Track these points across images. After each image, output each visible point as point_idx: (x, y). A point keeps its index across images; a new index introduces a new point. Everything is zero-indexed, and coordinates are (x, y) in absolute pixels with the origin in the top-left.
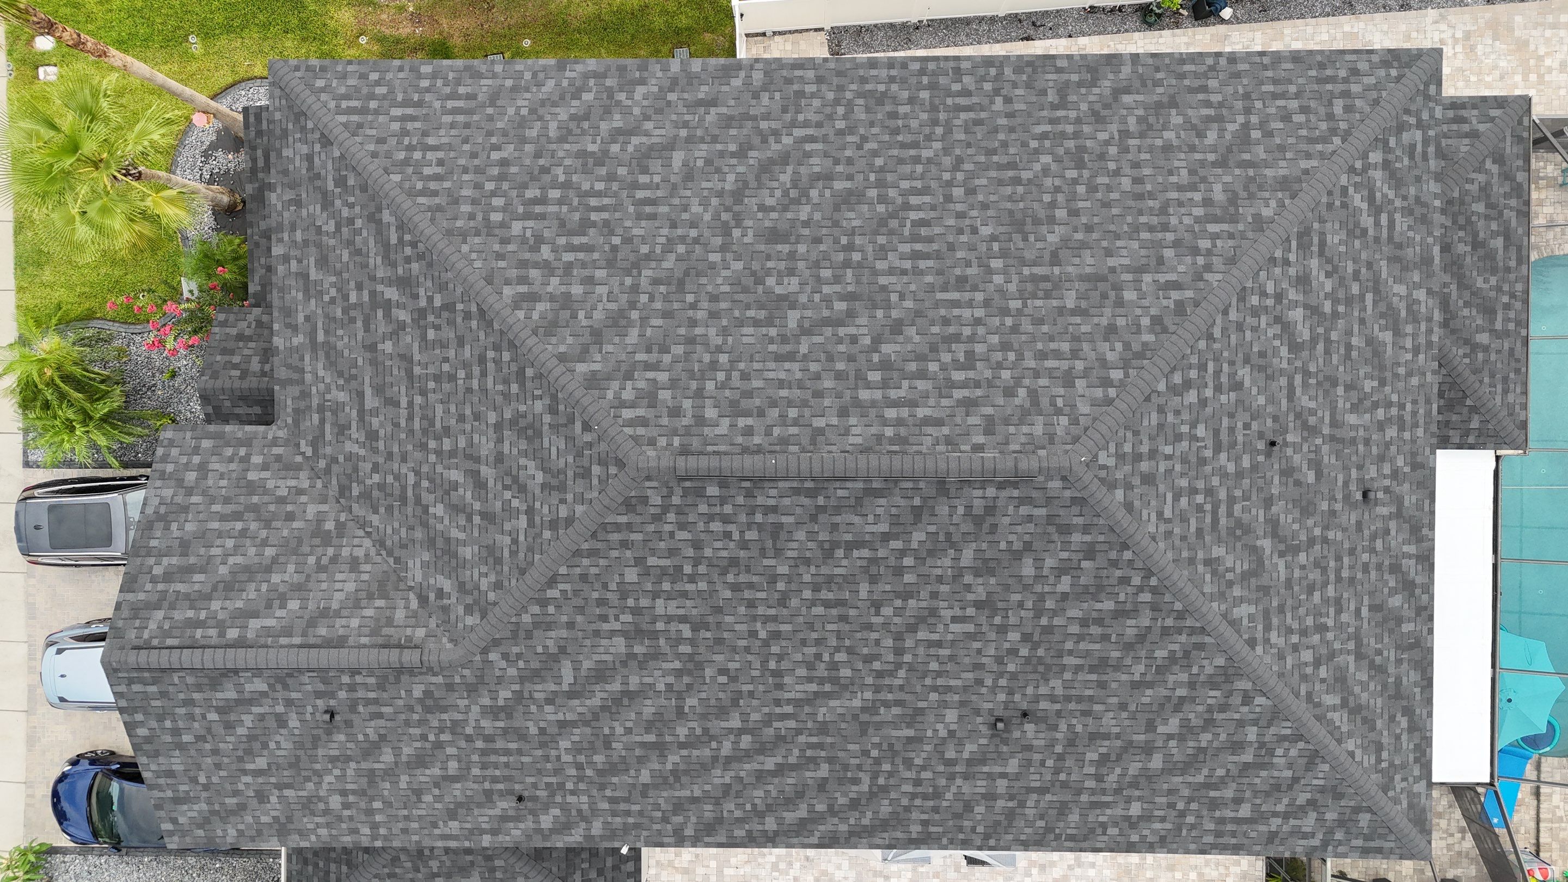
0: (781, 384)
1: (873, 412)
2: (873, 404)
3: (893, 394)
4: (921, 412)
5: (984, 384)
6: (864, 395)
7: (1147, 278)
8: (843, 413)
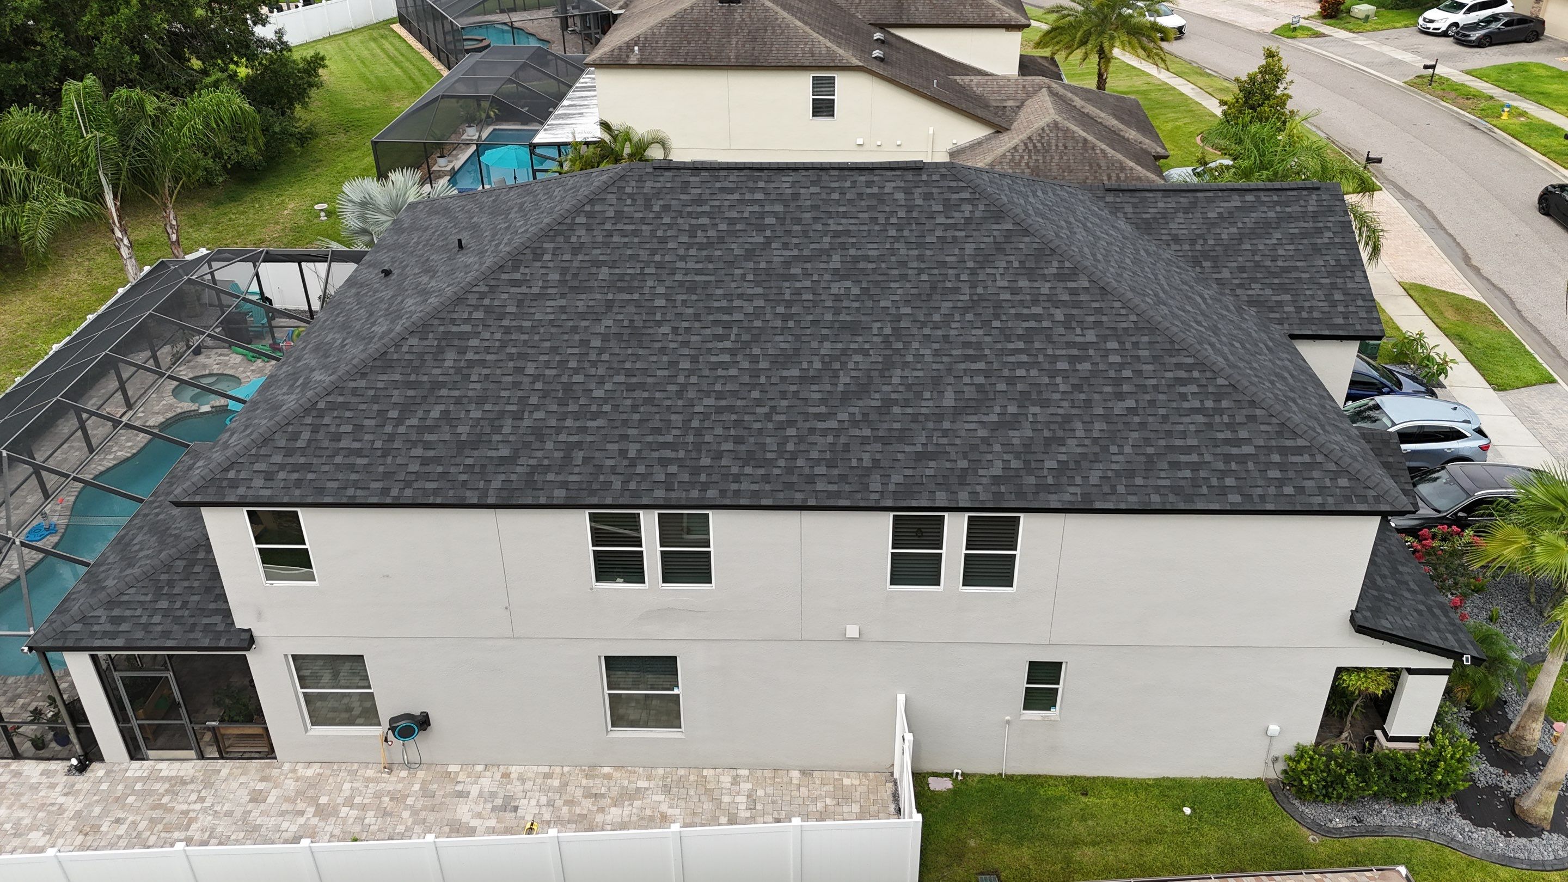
0: (845, 215)
1: (773, 197)
2: (772, 202)
3: (756, 208)
4: (736, 196)
5: (685, 215)
6: (779, 208)
7: (535, 290)
8: (796, 196)
